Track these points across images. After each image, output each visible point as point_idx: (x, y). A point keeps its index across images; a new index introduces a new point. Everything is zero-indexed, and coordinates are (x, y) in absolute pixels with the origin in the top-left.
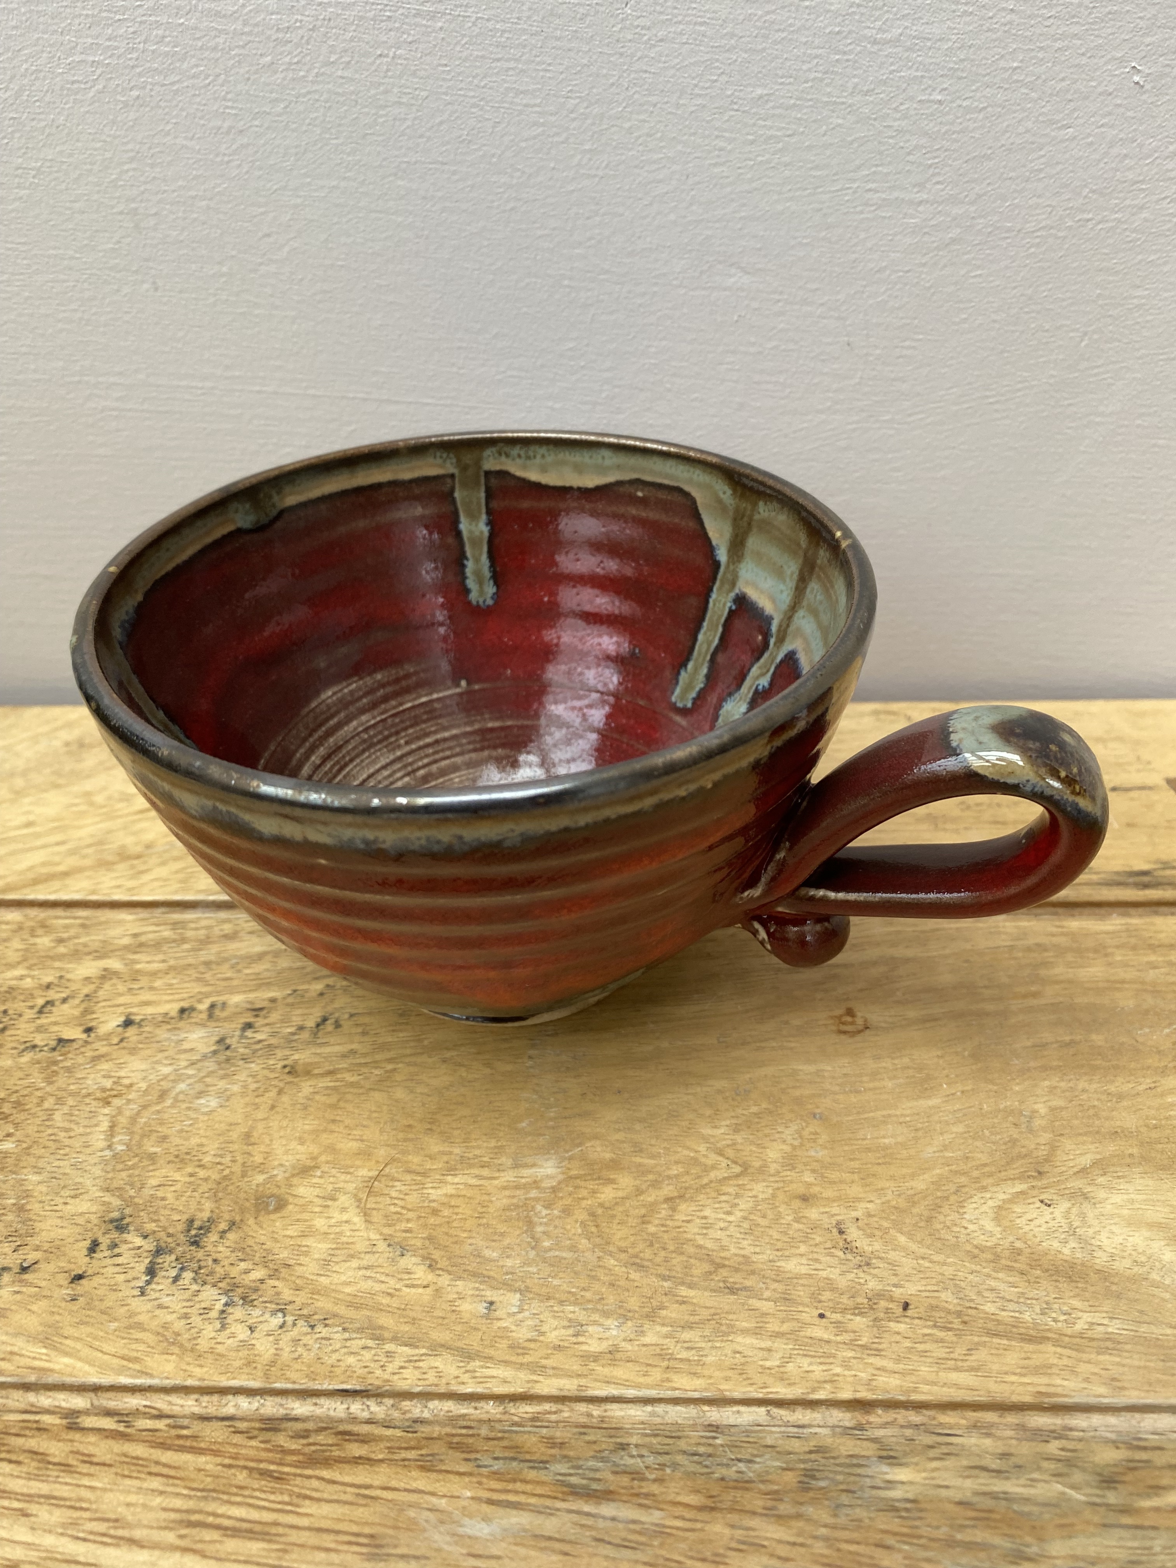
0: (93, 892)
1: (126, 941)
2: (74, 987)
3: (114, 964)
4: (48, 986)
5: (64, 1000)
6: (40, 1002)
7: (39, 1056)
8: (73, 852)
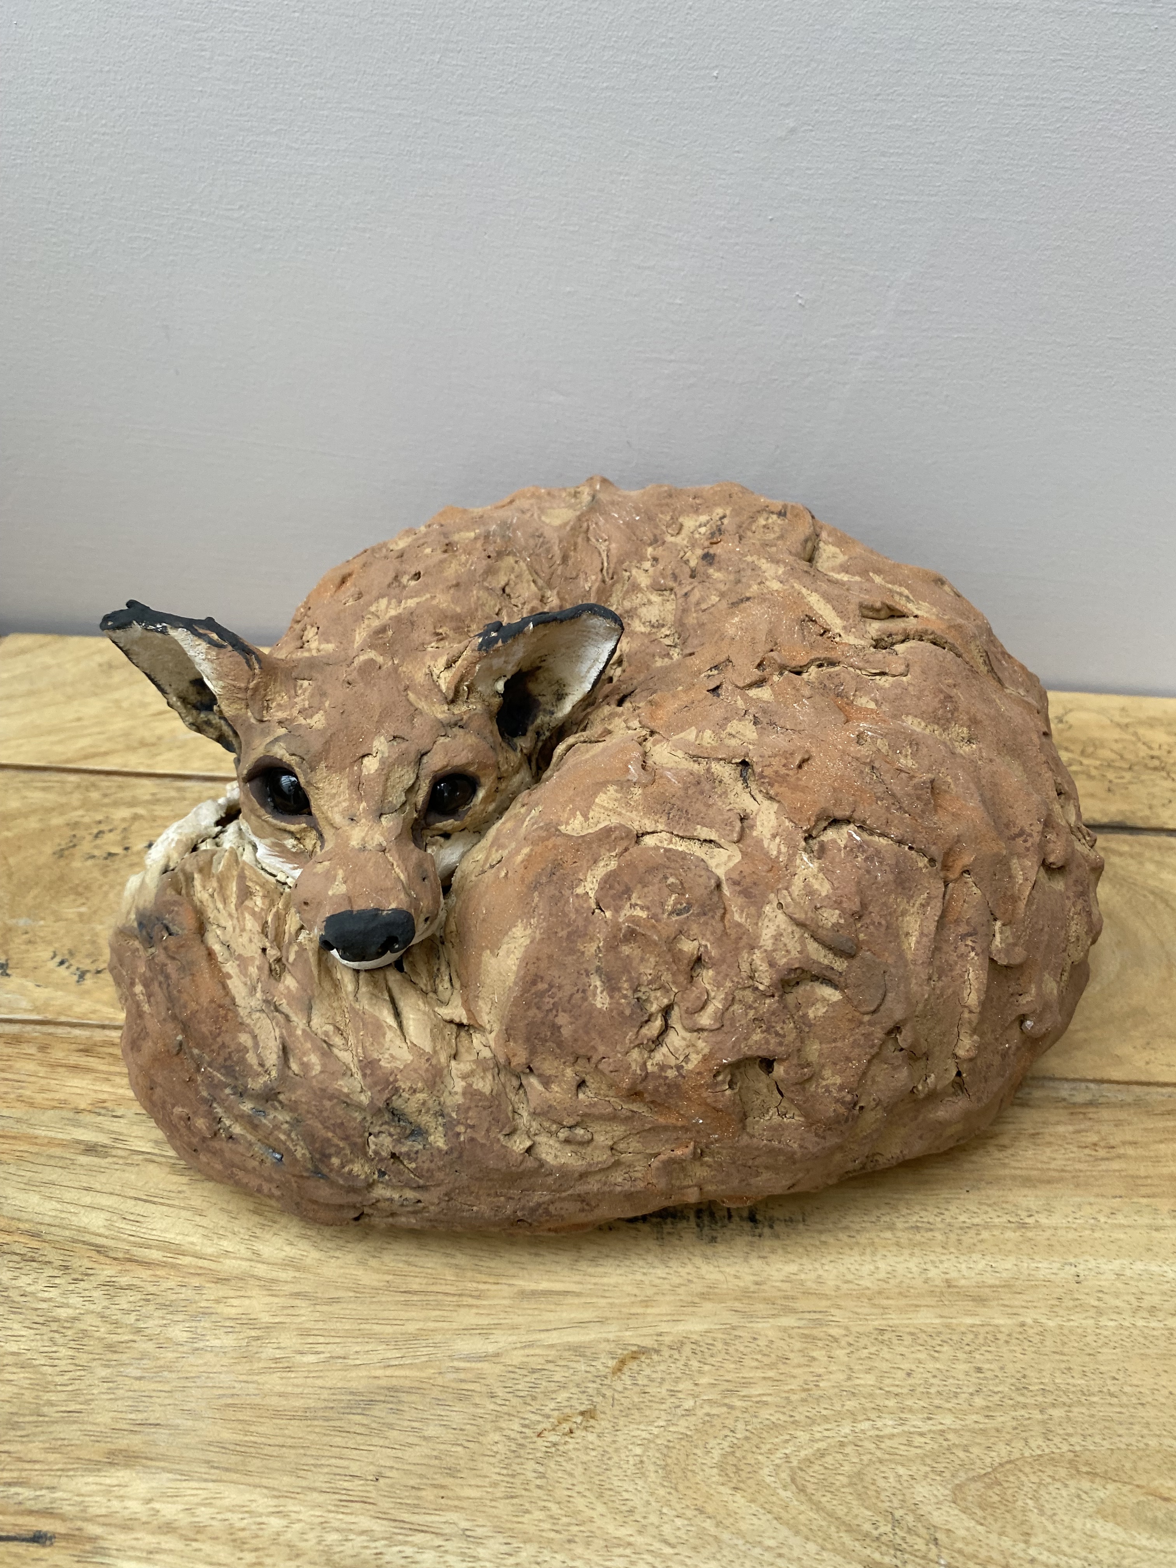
0: (125, 766)
1: (148, 797)
2: (116, 823)
3: (140, 811)
4: (100, 822)
5: (111, 831)
6: (95, 831)
7: (98, 862)
8: (109, 739)
